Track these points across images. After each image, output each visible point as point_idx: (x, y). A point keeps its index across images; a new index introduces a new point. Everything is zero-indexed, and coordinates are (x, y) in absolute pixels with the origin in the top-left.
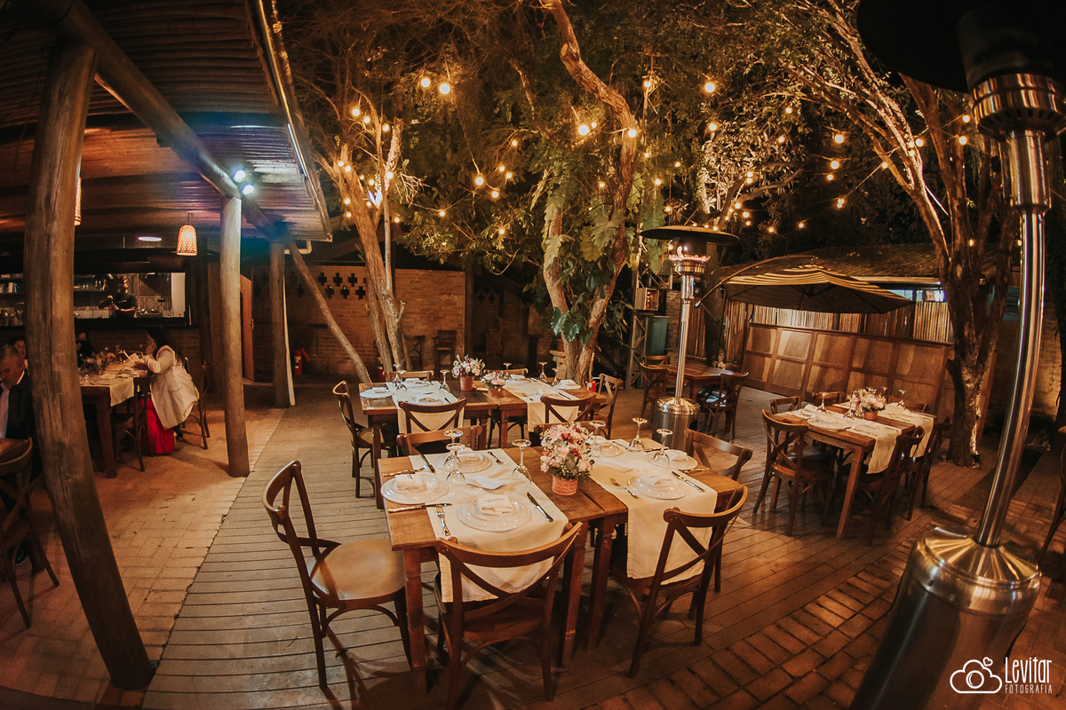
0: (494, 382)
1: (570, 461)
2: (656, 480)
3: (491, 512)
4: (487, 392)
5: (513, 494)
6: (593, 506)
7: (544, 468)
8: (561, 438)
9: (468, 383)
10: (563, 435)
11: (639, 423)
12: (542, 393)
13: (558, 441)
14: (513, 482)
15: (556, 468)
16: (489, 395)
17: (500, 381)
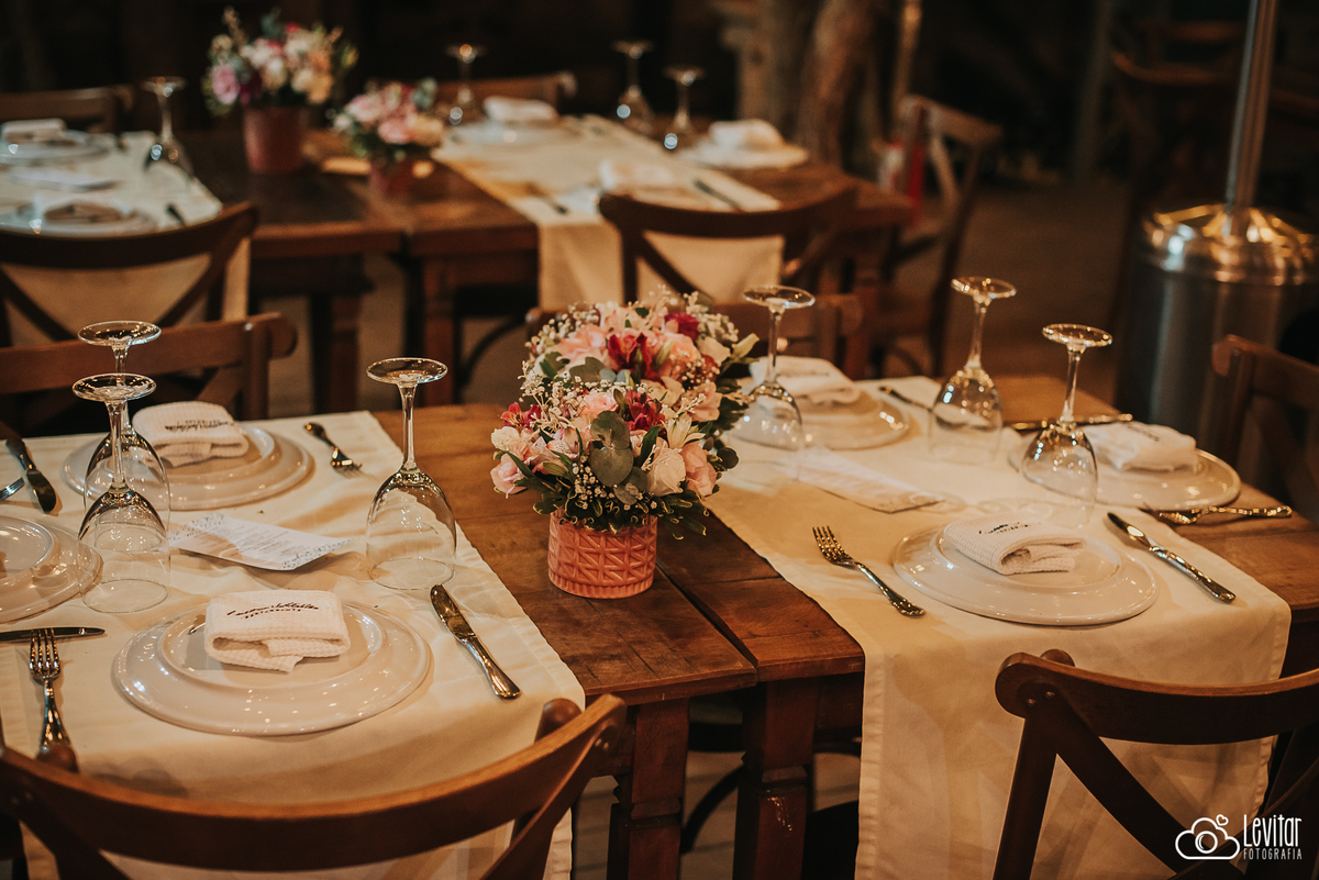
0: (392, 133)
1: (610, 447)
2: (1009, 541)
3: (251, 657)
4: (361, 178)
5: (374, 592)
6: (714, 643)
7: (504, 477)
8: (604, 358)
9: (282, 141)
10: (613, 344)
11: (983, 299)
12: (612, 181)
13: (592, 367)
14: (379, 543)
15: (551, 479)
16: (373, 194)
17: (419, 126)
